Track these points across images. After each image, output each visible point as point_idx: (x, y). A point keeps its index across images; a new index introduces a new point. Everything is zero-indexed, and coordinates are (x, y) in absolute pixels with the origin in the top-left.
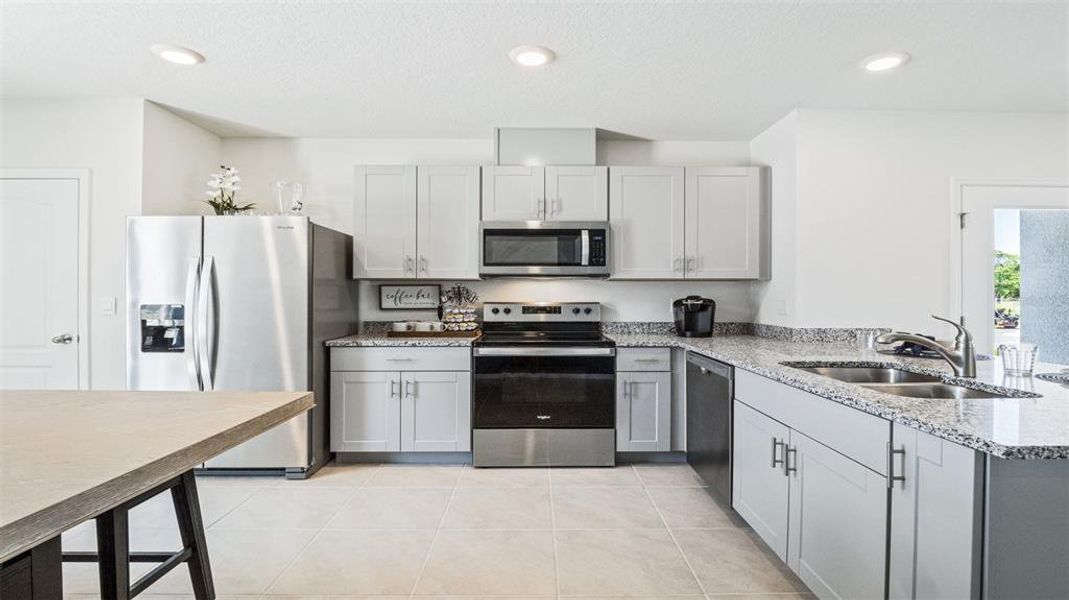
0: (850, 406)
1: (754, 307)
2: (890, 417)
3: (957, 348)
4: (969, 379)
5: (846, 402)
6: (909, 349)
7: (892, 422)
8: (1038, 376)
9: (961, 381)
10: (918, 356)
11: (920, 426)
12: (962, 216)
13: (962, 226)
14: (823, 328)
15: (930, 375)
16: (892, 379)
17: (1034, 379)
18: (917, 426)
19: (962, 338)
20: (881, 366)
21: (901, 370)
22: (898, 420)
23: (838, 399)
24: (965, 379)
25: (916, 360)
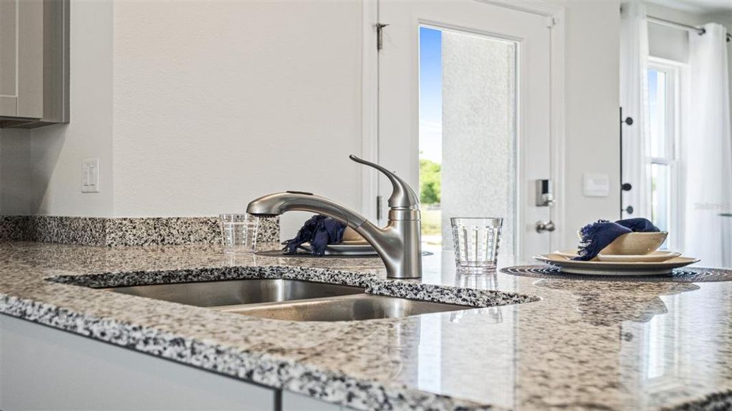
0: (178, 360)
1: (38, 184)
2: (273, 380)
3: (391, 221)
4: (412, 282)
5: (171, 351)
6: (307, 244)
7: (278, 393)
8: (505, 270)
9: (399, 286)
10: (322, 255)
11: (350, 397)
12: (380, 27)
13: (379, 47)
14: (165, 217)
15: (344, 283)
16: (280, 296)
17: (500, 275)
18: (341, 396)
19: (399, 201)
20: (261, 275)
21: (295, 279)
22: (294, 386)
23: (151, 347)
24: (405, 282)
25: (319, 260)
